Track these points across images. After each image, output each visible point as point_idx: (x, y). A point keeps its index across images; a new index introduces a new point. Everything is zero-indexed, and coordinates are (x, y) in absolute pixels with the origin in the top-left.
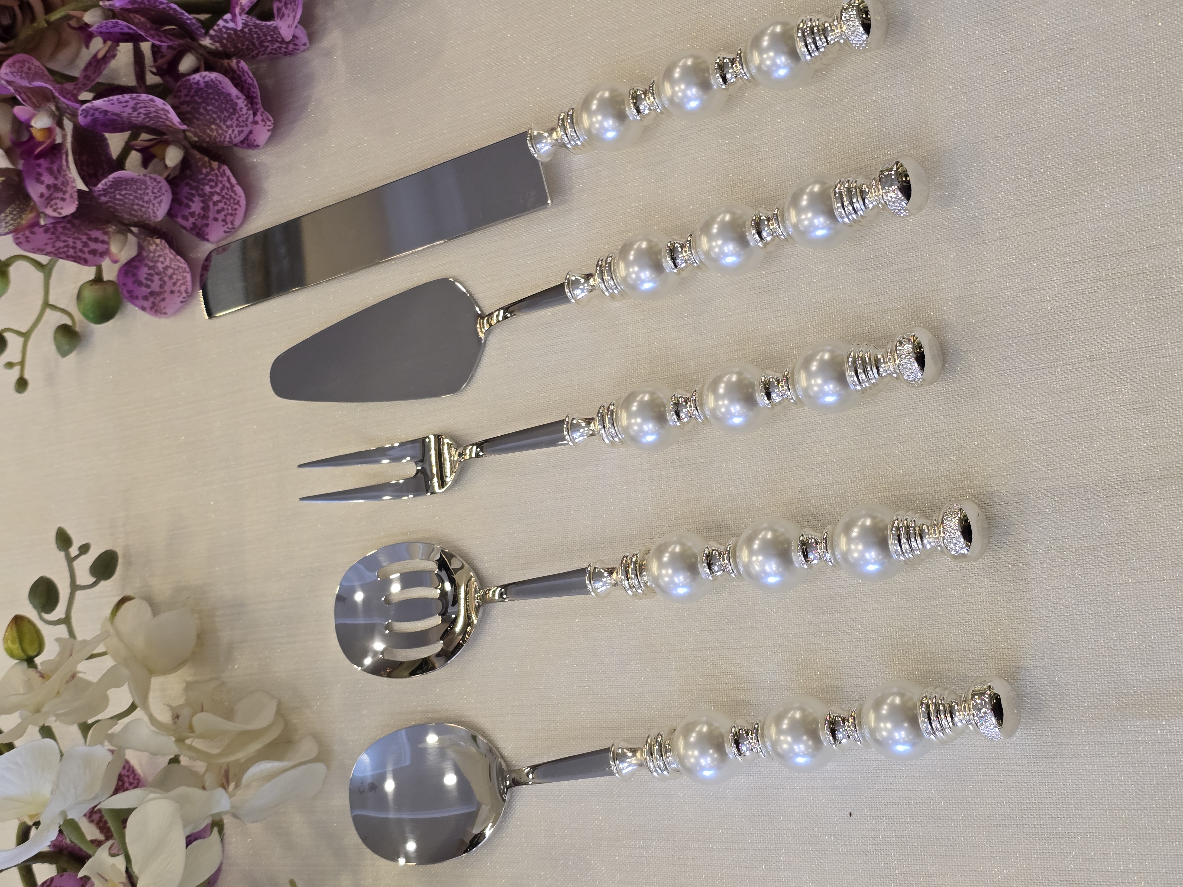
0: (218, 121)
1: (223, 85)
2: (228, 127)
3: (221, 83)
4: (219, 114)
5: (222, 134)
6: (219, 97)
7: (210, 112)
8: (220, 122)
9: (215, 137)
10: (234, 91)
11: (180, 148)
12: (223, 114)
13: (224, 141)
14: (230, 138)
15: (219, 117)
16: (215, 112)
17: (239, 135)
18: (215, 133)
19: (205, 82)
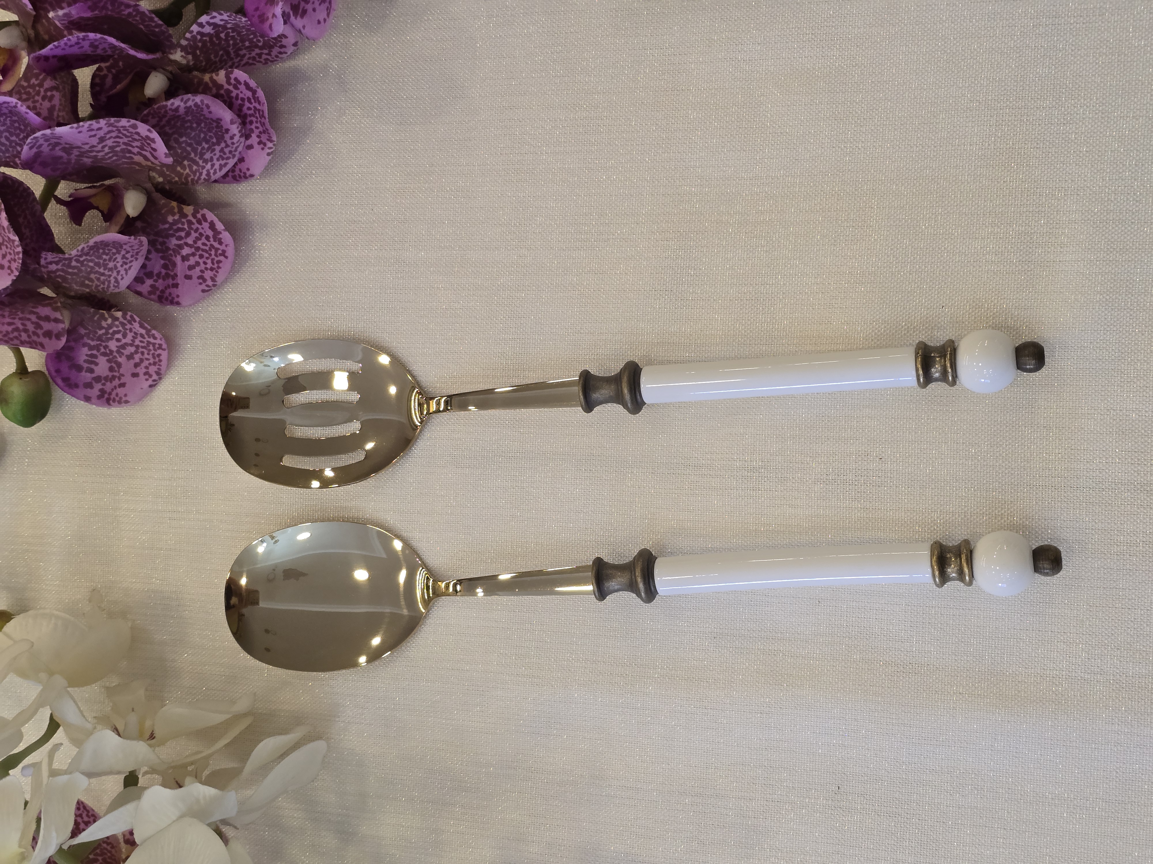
0: (193, 155)
1: (212, 109)
2: (206, 161)
3: (208, 106)
4: (195, 146)
5: (196, 170)
6: (199, 124)
7: (183, 145)
8: (196, 156)
9: (188, 175)
10: (226, 115)
11: (142, 192)
12: (200, 145)
13: (199, 178)
14: (208, 174)
15: (195, 150)
16: (190, 145)
17: (220, 170)
18: (187, 170)
19: (186, 108)
